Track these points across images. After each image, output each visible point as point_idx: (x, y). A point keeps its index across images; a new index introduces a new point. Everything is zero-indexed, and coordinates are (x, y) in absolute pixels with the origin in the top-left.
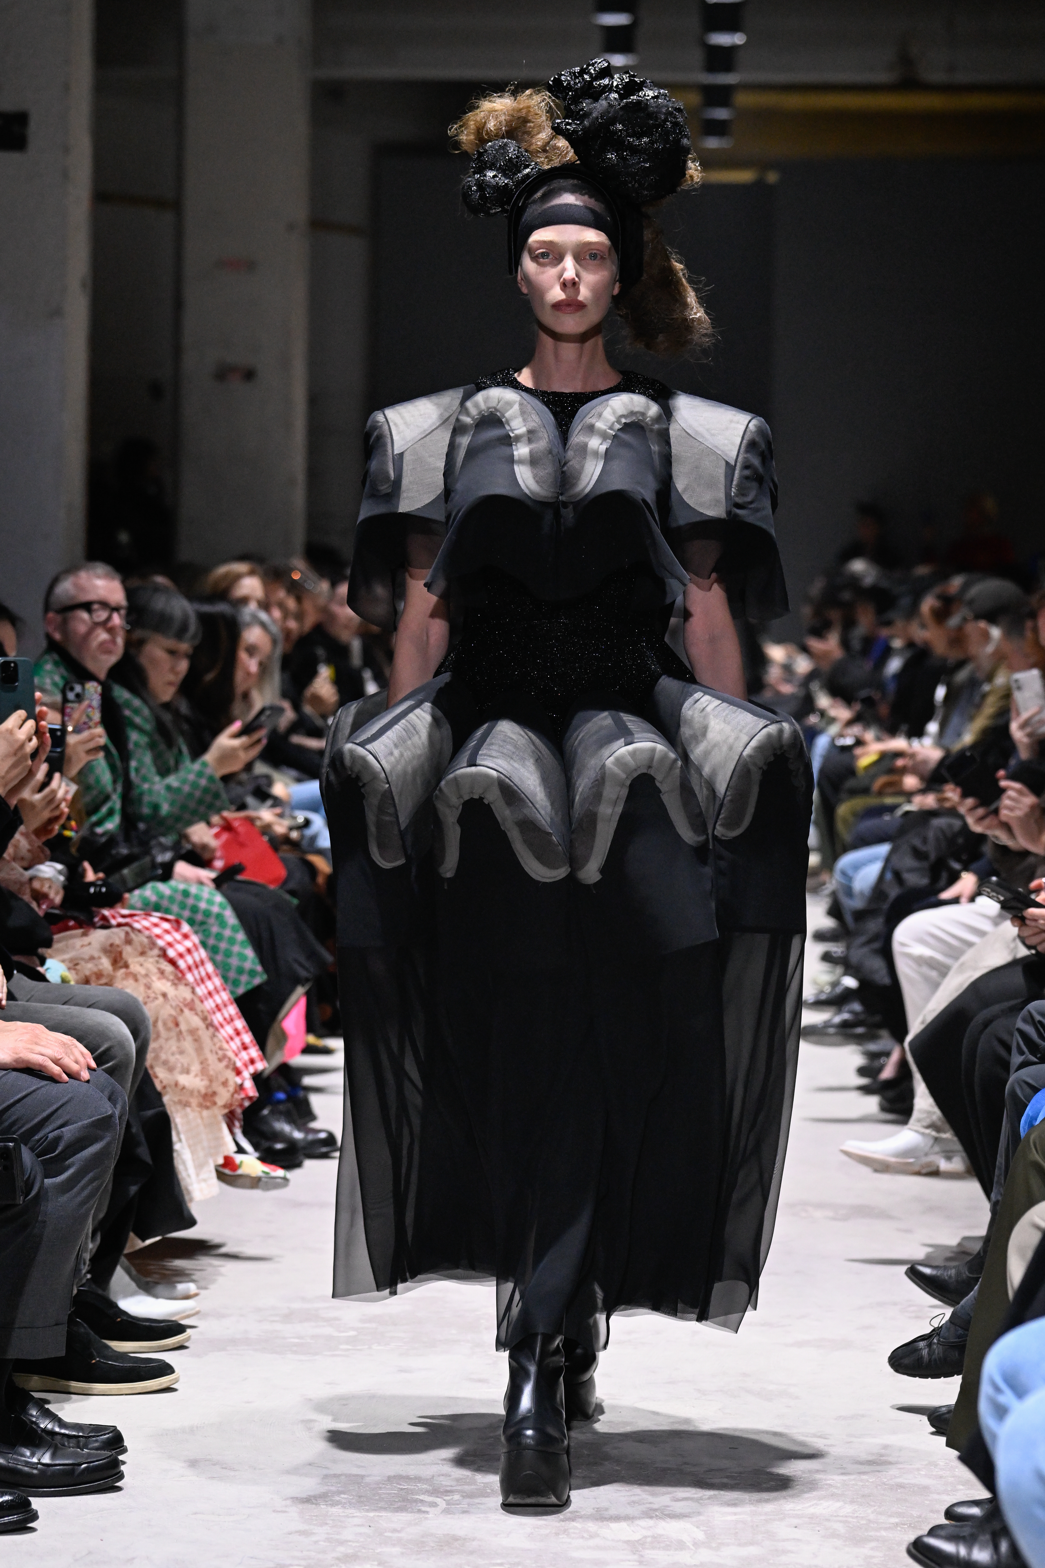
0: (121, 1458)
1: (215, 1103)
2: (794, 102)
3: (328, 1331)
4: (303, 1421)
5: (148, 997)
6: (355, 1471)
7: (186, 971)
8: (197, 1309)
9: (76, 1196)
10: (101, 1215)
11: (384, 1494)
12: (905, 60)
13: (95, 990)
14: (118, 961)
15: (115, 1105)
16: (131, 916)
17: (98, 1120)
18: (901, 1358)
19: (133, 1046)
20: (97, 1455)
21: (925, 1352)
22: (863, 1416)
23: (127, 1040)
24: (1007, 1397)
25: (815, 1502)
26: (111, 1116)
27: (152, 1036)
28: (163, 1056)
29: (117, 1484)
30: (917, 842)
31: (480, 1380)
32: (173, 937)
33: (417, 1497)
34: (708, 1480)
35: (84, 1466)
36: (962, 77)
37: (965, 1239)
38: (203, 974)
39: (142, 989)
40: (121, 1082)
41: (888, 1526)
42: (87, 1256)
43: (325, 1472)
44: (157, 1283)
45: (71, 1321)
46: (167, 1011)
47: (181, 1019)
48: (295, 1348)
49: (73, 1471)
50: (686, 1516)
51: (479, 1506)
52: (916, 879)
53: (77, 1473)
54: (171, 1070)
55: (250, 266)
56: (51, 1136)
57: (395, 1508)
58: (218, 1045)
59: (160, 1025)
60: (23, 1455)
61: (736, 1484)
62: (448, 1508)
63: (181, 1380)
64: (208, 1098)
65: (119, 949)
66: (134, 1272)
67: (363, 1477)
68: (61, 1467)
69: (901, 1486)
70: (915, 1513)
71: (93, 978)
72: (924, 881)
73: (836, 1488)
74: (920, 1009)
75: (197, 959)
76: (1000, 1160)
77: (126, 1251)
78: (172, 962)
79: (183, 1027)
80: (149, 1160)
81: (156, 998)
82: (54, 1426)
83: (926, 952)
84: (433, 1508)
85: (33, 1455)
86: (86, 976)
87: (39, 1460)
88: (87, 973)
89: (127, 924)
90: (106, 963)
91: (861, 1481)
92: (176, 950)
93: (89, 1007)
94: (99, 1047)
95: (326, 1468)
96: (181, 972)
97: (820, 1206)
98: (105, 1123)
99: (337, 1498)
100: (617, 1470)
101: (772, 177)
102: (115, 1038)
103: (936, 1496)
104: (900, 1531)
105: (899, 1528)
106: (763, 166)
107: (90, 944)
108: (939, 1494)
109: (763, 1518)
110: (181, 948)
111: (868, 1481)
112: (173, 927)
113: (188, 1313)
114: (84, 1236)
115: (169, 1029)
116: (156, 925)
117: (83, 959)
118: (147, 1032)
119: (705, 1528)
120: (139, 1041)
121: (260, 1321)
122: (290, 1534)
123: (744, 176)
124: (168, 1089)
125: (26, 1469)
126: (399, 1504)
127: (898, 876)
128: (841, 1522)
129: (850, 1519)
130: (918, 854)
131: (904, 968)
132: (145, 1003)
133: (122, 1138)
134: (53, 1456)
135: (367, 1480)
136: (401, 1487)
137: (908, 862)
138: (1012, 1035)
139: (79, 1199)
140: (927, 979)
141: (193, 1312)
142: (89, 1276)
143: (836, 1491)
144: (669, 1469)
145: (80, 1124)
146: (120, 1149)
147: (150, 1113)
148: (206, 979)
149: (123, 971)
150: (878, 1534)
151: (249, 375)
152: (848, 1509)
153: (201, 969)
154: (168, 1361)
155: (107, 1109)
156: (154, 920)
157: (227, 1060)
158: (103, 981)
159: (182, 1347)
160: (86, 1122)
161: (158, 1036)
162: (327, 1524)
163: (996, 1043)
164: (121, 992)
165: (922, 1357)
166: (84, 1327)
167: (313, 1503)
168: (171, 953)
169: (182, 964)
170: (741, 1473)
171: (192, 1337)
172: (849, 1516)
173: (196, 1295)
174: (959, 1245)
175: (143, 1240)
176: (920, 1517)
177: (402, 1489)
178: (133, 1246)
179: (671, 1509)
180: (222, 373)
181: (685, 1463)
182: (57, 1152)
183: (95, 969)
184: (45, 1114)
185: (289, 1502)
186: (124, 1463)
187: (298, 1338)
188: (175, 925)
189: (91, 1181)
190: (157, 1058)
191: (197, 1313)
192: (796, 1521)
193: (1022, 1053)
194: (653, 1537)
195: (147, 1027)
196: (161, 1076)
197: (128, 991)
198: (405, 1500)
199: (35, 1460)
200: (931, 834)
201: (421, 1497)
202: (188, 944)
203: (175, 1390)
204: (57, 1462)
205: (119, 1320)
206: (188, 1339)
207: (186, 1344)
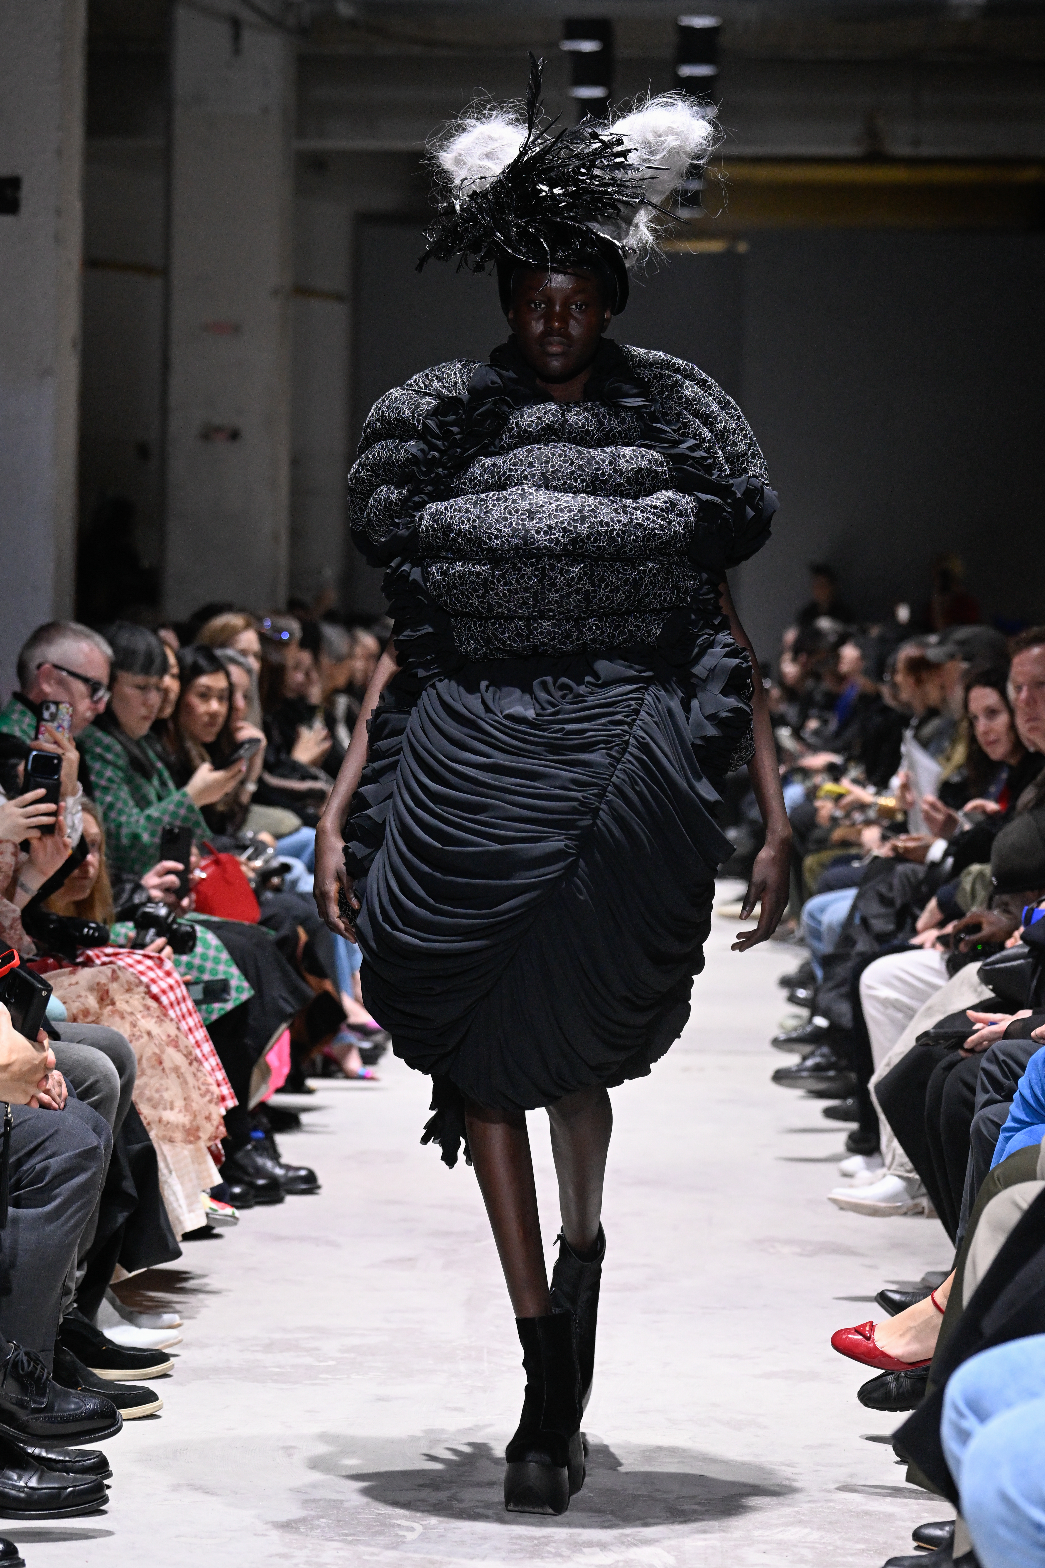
0: (106, 1482)
1: (199, 1138)
2: (763, 174)
3: (308, 1360)
4: (283, 1448)
5: (134, 1035)
6: (334, 1496)
7: (168, 1007)
8: (180, 1338)
9: (62, 1225)
10: (88, 1246)
11: (362, 1518)
12: (872, 134)
13: (83, 1027)
14: (104, 998)
15: (100, 1138)
16: (115, 955)
17: (84, 1151)
18: (870, 1393)
19: (118, 1083)
20: (82, 1480)
21: (893, 1385)
22: (830, 1445)
23: (113, 1074)
24: (970, 1422)
25: (783, 1528)
26: (96, 1148)
27: (138, 1072)
28: (147, 1093)
29: (102, 1508)
30: (883, 889)
31: (456, 1409)
32: (156, 973)
33: (395, 1521)
34: (679, 1507)
35: (69, 1490)
36: (926, 151)
37: (929, 1273)
38: (185, 1010)
39: (127, 1026)
40: (106, 1115)
41: (854, 1552)
42: (73, 1286)
43: (305, 1497)
44: (141, 1313)
45: (57, 1350)
46: (151, 1049)
47: (165, 1058)
48: (275, 1377)
49: (59, 1494)
50: (657, 1541)
51: (455, 1530)
52: (881, 925)
53: (63, 1496)
54: (155, 1107)
55: (235, 329)
56: (38, 1167)
57: (373, 1532)
58: (202, 1080)
59: (144, 1061)
60: (10, 1479)
61: (706, 1511)
62: (425, 1533)
63: (165, 1407)
64: (192, 1134)
65: (106, 988)
66: (118, 1302)
67: (342, 1502)
68: (48, 1491)
69: (867, 1513)
70: (881, 1540)
71: (81, 1016)
72: (891, 927)
73: (803, 1514)
74: (886, 1050)
75: (179, 995)
76: (966, 1197)
77: (112, 1282)
78: (155, 998)
79: (167, 1064)
80: (133, 1192)
81: (142, 1037)
82: (41, 1451)
83: (892, 995)
84: (410, 1533)
85: (20, 1478)
86: (74, 1015)
87: (26, 1484)
88: (75, 1011)
89: (111, 963)
90: (92, 1001)
91: (828, 1508)
92: (159, 986)
93: (78, 1042)
94: (85, 1081)
95: (306, 1493)
96: (164, 1007)
97: (789, 1242)
98: (90, 1154)
99: (317, 1522)
100: (590, 1497)
101: (742, 247)
102: (101, 1072)
103: (901, 1523)
104: (867, 1557)
105: (865, 1554)
106: (734, 236)
107: (77, 983)
108: (904, 1521)
109: (732, 1543)
110: (164, 985)
111: (835, 1508)
112: (156, 964)
113: (171, 1342)
114: (70, 1265)
115: (153, 1067)
116: (139, 962)
117: (70, 998)
118: (133, 1068)
119: (676, 1553)
120: (125, 1078)
121: (241, 1351)
122: (271, 1556)
123: (715, 246)
124: (153, 1126)
125: (13, 1492)
126: (377, 1528)
127: (864, 921)
128: (808, 1547)
129: (817, 1545)
130: (885, 901)
131: (870, 1010)
132: (131, 1041)
133: (107, 1170)
134: (40, 1480)
135: (346, 1504)
136: (379, 1512)
137: (874, 908)
138: (976, 1076)
139: (66, 1228)
140: (893, 1021)
141: (176, 1340)
142: (75, 1305)
143: (803, 1517)
144: (640, 1495)
145: (67, 1155)
146: (105, 1180)
147: (136, 1147)
148: (187, 1015)
149: (110, 1008)
150: (844, 1559)
151: (235, 435)
152: (815, 1535)
153: (183, 1005)
154: (151, 1388)
155: (93, 1140)
156: (139, 958)
157: (209, 1095)
158: (90, 1019)
159: (165, 1376)
160: (72, 1153)
161: (143, 1073)
162: (306, 1547)
163: (961, 1085)
164: (107, 1030)
165: (890, 1391)
166: (70, 1355)
167: (292, 1528)
168: (155, 989)
169: (164, 1000)
170: (711, 1500)
171: (176, 1366)
172: (816, 1542)
173: (179, 1325)
174: (923, 1279)
175: (130, 1272)
176: (885, 1543)
177: (380, 1514)
178: (118, 1277)
179: (642, 1534)
180: (208, 434)
181: (657, 1490)
182: (44, 1183)
183: (82, 1007)
184: (32, 1145)
185: (269, 1526)
186: (108, 1487)
187: (279, 1367)
188: (158, 961)
189: (77, 1211)
190: (141, 1095)
191: (180, 1342)
192: (764, 1547)
193: (986, 1091)
194: (626, 1561)
195: (132, 1063)
196: (146, 1111)
197: (115, 1029)
198: (383, 1524)
199: (22, 1484)
200: (896, 882)
201: (399, 1522)
202: (171, 981)
203: (158, 1417)
204: (44, 1486)
205: (104, 1348)
206: (172, 1367)
207: (169, 1373)
